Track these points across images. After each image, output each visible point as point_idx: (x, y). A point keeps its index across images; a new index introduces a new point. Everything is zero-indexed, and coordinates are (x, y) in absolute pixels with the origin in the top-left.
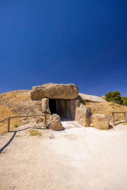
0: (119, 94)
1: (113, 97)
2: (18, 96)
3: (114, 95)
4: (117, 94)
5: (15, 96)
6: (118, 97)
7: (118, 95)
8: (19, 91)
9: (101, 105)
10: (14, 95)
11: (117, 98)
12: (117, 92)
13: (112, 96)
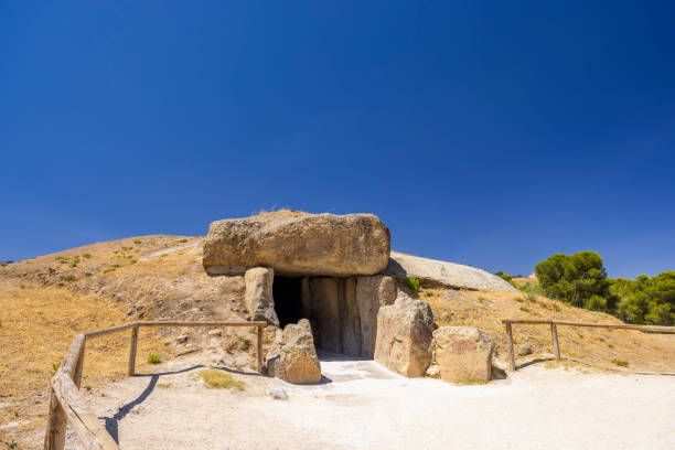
0: (598, 265)
1: (573, 277)
2: (143, 259)
3: (575, 270)
4: (588, 265)
5: (135, 262)
6: (594, 281)
7: (593, 272)
8: (145, 239)
9: (481, 300)
10: (127, 255)
11: (588, 282)
12: (587, 255)
13: (566, 272)
